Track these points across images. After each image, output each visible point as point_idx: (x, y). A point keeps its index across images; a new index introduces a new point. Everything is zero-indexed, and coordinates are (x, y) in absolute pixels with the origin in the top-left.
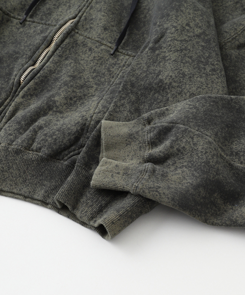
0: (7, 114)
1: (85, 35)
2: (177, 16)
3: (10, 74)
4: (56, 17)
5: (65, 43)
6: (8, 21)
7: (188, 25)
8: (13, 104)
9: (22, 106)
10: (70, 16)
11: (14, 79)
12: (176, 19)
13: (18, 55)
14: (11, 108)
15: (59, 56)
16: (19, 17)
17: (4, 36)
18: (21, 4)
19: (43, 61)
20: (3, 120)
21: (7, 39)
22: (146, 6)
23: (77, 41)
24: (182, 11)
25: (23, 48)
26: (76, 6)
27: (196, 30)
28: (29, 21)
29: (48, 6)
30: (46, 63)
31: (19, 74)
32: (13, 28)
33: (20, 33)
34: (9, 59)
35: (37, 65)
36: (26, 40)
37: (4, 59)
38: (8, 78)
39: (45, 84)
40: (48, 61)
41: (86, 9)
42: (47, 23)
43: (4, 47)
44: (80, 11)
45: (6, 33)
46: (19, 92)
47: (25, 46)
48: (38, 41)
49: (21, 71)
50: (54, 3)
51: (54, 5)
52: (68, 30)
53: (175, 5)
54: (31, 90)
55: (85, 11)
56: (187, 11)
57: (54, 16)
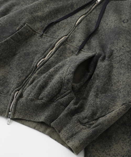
0: (29, 82)
1: (70, 45)
2: (117, 43)
3: (32, 61)
4: (58, 34)
5: (60, 48)
6: (35, 34)
7: (123, 46)
8: (33, 77)
9: (37, 78)
10: (64, 35)
11: (34, 64)
12: (117, 45)
13: (37, 52)
14: (31, 79)
15: (57, 54)
16: (40, 33)
17: (32, 42)
18: (42, 27)
19: (49, 56)
20: (27, 85)
21: (33, 43)
22: (100, 33)
23: (66, 47)
24: (120, 40)
25: (40, 49)
26: (68, 29)
27: (127, 49)
28: (45, 35)
29: (54, 29)
30: (50, 58)
31: (37, 62)
32: (37, 38)
33: (39, 41)
34: (33, 54)
35: (46, 58)
36: (42, 45)
37: (31, 54)
38: (31, 63)
39: (49, 68)
40: (51, 56)
41: (73, 32)
42: (53, 37)
43: (31, 47)
44: (69, 33)
45: (33, 41)
46: (36, 71)
47: (41, 48)
48: (47, 46)
49: (38, 61)
50: (57, 27)
51: (58, 28)
52: (62, 41)
53: (117, 37)
54: (42, 70)
55: (72, 33)
56: (123, 39)
57: (57, 34)
